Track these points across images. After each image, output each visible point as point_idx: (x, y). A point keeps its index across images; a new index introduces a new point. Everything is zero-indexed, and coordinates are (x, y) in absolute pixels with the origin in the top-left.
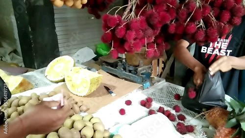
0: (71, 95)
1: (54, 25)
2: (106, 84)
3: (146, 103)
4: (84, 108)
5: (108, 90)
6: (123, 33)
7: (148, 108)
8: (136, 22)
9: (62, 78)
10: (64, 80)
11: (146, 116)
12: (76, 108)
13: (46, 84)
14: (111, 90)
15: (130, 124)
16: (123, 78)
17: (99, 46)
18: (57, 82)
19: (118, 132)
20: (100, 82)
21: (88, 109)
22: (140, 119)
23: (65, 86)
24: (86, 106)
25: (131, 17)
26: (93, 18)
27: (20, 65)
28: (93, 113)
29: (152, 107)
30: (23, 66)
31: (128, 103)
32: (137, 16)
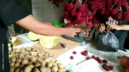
0: (43, 48)
1: (32, 11)
2: (61, 43)
3: (84, 53)
4: (51, 55)
5: (63, 46)
6: (75, 13)
7: (85, 56)
8: (83, 7)
9: (37, 39)
10: (38, 40)
11: (85, 60)
12: (47, 55)
13: (29, 42)
14: (65, 46)
15: (77, 65)
16: (70, 40)
17: (55, 22)
18: (35, 41)
19: (70, 69)
20: (58, 41)
21: (53, 56)
22: (82, 62)
23: (39, 43)
24: (52, 54)
25: (80, 4)
26: (52, 7)
27: (13, 32)
28: (56, 58)
29: (88, 55)
30: (14, 32)
31: (74, 53)
32: (83, 4)
